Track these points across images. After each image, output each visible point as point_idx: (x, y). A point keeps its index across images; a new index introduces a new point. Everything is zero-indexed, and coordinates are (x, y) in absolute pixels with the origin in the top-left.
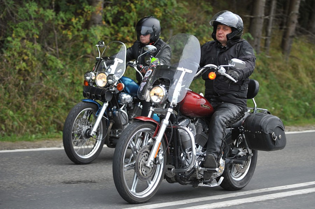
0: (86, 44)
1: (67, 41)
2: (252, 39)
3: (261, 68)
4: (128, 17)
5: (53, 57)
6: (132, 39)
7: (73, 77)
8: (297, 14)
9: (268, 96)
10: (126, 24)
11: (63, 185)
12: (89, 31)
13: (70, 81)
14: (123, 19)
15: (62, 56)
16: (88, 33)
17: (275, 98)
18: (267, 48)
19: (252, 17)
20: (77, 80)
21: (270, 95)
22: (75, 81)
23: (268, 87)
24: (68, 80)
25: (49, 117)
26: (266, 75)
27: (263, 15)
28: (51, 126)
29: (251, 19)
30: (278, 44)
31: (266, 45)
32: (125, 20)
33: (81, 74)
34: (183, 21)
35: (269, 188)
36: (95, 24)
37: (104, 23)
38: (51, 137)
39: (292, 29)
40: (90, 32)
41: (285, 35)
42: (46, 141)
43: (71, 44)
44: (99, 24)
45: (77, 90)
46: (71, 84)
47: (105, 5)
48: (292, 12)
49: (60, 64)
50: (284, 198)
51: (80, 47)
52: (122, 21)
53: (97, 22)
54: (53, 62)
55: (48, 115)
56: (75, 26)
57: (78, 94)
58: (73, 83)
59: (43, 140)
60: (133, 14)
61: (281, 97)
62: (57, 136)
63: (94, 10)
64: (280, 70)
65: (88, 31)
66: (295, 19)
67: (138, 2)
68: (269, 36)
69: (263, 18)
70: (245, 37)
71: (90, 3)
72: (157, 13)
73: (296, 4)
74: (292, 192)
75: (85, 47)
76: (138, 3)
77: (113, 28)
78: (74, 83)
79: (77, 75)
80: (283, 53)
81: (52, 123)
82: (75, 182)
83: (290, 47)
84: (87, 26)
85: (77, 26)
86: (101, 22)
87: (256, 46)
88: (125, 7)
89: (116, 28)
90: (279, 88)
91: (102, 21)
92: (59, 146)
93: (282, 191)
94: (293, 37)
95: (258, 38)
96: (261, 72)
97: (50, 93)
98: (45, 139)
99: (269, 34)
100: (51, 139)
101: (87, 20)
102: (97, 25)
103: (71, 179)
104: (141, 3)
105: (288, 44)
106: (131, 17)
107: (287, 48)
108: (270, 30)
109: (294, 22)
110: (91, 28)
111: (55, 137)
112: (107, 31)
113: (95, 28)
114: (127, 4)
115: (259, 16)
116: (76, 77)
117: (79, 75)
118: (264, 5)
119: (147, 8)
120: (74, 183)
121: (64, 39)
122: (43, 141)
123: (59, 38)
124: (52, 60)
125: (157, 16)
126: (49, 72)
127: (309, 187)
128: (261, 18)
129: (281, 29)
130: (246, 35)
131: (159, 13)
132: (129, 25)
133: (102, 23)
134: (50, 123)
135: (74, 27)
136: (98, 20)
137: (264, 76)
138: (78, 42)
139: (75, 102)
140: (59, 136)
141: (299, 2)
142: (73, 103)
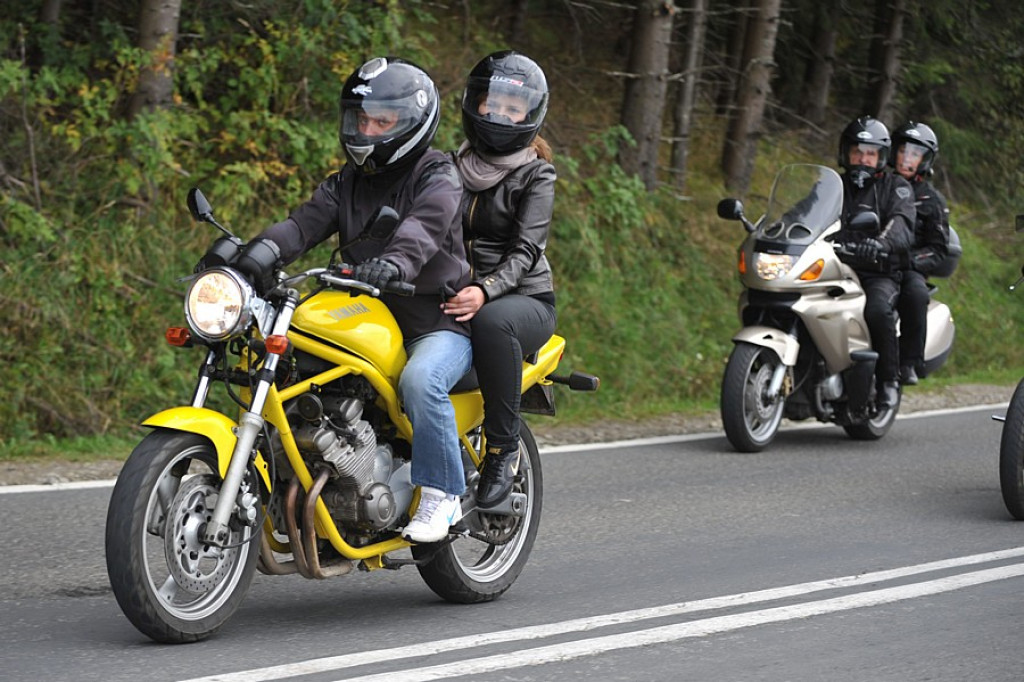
0: (124, 166)
1: (67, 158)
2: (633, 142)
3: (660, 234)
4: (251, 82)
5: (23, 207)
6: (263, 150)
7: (85, 266)
8: (768, 66)
9: (682, 319)
10: (246, 104)
11: (59, 601)
12: (134, 124)
13: (77, 280)
14: (235, 88)
15: (52, 204)
16: (130, 131)
17: (706, 325)
18: (677, 170)
19: (631, 75)
20: (99, 277)
21: (690, 314)
22: (91, 281)
23: (682, 291)
24: (70, 278)
25: (13, 390)
26: (677, 255)
27: (666, 71)
28: (18, 419)
29: (628, 81)
30: (712, 158)
31: (674, 161)
32: (242, 89)
33: (110, 259)
35: (688, 604)
36: (149, 103)
37: (179, 99)
38: (21, 454)
39: (754, 111)
40: (137, 129)
41: (732, 132)
43: (78, 167)
44: (163, 102)
45: (99, 307)
46: (80, 289)
47: (181, 46)
48: (754, 61)
49: (44, 227)
50: (736, 631)
51: (106, 174)
52: (232, 93)
53: (158, 97)
54: (24, 222)
55: (10, 384)
56: (90, 109)
57: (101, 318)
58: (85, 286)
60: (268, 72)
61: (723, 320)
62: (38, 449)
63: (147, 61)
64: (720, 238)
65: (129, 127)
66: (763, 80)
67: (282, 35)
68: (685, 136)
69: (663, 78)
70: (611, 137)
71: (136, 41)
73: (766, 37)
74: (760, 614)
75: (122, 175)
76: (281, 39)
77: (206, 114)
78: (89, 286)
79: (97, 261)
80: (727, 186)
81: (21, 410)
82: (96, 590)
83: (750, 165)
84: (125, 109)
85: (96, 109)
86: (168, 99)
87: (645, 164)
88: (242, 50)
89: (216, 113)
90: (717, 293)
91: (172, 93)
92: (45, 480)
93: (728, 610)
94: (756, 135)
95: (648, 139)
96: (662, 244)
97: (16, 317)
99: (684, 130)
100: (19, 459)
101: (125, 92)
102: (158, 108)
103: (83, 583)
104: (290, 36)
105: (741, 157)
106: (262, 81)
107: (739, 171)
108: (686, 117)
109: (758, 92)
110: (138, 116)
111: (32, 453)
112: (189, 124)
113: (151, 117)
114: (249, 41)
115: (652, 73)
116: (92, 268)
117: (104, 263)
118: (668, 41)
119: (311, 53)
120: (91, 595)
121: (57, 151)
123: (40, 148)
124: (21, 215)
125: (343, 75)
126: (13, 254)
127: (810, 597)
128: (659, 79)
129: (720, 111)
130: (613, 131)
131: (345, 66)
132: (255, 107)
133: (174, 101)
134: (15, 410)
135: (88, 115)
136: (159, 90)
137: (671, 257)
138: (98, 159)
139: (94, 344)
140: (45, 450)
141: (774, 29)
142: (87, 346)
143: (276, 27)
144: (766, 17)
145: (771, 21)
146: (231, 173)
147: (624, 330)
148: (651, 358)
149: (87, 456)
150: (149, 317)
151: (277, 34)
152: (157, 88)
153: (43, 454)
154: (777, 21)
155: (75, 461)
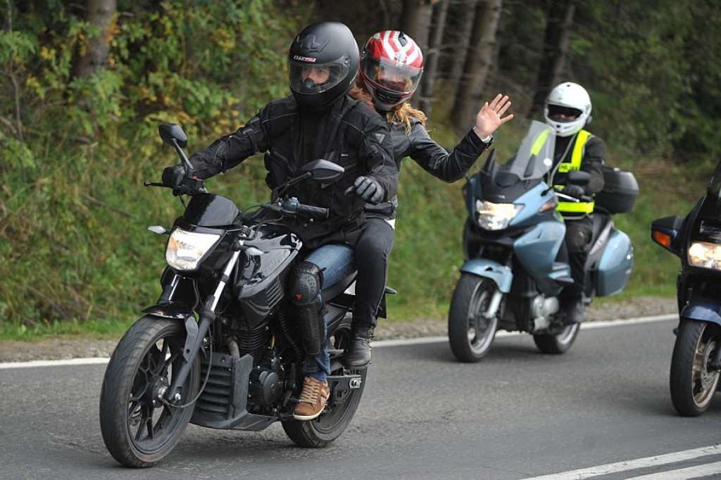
0: (75, 111)
4: (158, 50)
5: (12, 142)
6: (173, 103)
7: (54, 189)
8: (491, 44)
10: (152, 66)
12: (89, 81)
13: (48, 198)
14: (145, 54)
15: (29, 139)
16: (87, 86)
17: (451, 243)
20: (63, 196)
22: (58, 199)
23: (434, 216)
25: (19, 282)
26: (427, 189)
30: (443, 113)
32: (150, 54)
33: (70, 182)
34: (280, 61)
36: (92, 63)
37: (112, 61)
38: (63, 333)
39: (479, 78)
41: (461, 93)
42: (56, 341)
44: (103, 64)
46: (51, 205)
47: (120, 21)
48: (483, 40)
49: (28, 159)
51: (66, 118)
53: (99, 60)
54: (13, 152)
55: (18, 277)
56: (56, 68)
58: (54, 203)
59: (48, 338)
60: (172, 42)
65: (86, 83)
66: (487, 55)
67: (179, 13)
68: (429, 97)
71: (83, 15)
72: (224, 41)
73: (491, 19)
75: (75, 119)
76: (178, 17)
78: (56, 203)
79: (62, 184)
81: (26, 297)
85: (59, 69)
86: (106, 61)
88: (147, 24)
91: (107, 58)
92: (93, 353)
94: (480, 97)
98: (52, 335)
99: (430, 92)
100: (64, 336)
101: (77, 55)
102: (99, 67)
104: (184, 15)
106: (167, 49)
108: (431, 82)
109: (483, 64)
110: (93, 75)
111: (70, 332)
112: (116, 81)
114: (154, 17)
116: (59, 190)
117: (67, 186)
118: (429, 23)
119: (202, 30)
121: (30, 97)
122: (50, 340)
123: (21, 94)
124: (12, 148)
125: (226, 47)
129: (445, 77)
131: (227, 41)
132: (159, 68)
133: (109, 63)
134: (21, 297)
136: (101, 52)
137: (422, 189)
138: (54, 105)
139: (67, 248)
140: (79, 330)
141: (496, 15)
142: (63, 250)
143: (175, 8)
144: (492, 6)
145: (495, 9)
146: (153, 120)
147: (402, 246)
148: (420, 268)
149: (106, 336)
150: (98, 228)
151: (176, 13)
152: (99, 52)
153: (77, 333)
154: (500, 10)
155: (100, 339)
